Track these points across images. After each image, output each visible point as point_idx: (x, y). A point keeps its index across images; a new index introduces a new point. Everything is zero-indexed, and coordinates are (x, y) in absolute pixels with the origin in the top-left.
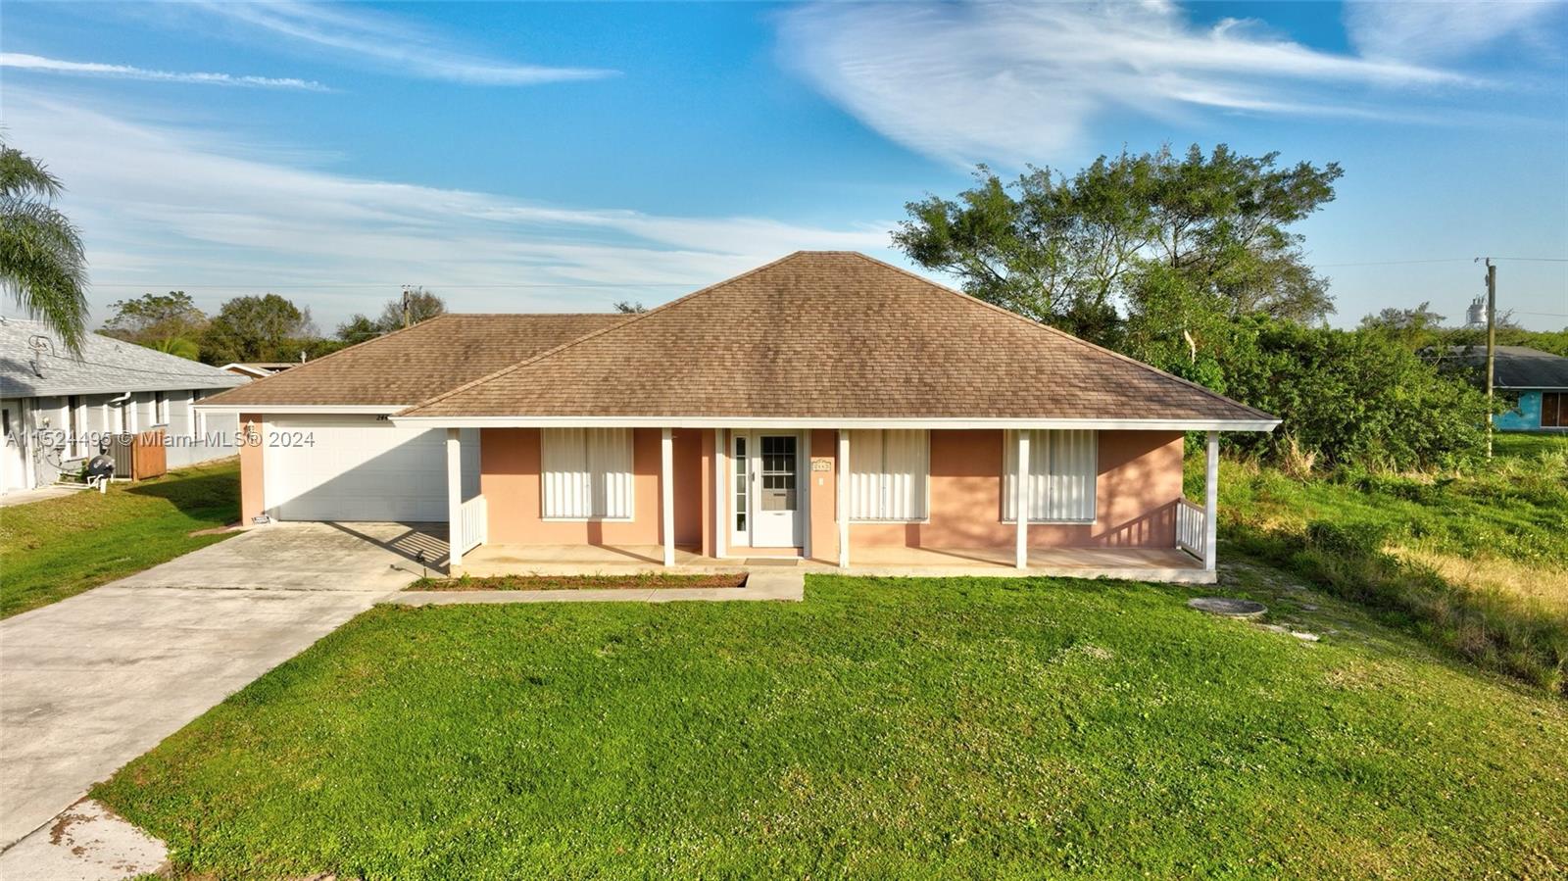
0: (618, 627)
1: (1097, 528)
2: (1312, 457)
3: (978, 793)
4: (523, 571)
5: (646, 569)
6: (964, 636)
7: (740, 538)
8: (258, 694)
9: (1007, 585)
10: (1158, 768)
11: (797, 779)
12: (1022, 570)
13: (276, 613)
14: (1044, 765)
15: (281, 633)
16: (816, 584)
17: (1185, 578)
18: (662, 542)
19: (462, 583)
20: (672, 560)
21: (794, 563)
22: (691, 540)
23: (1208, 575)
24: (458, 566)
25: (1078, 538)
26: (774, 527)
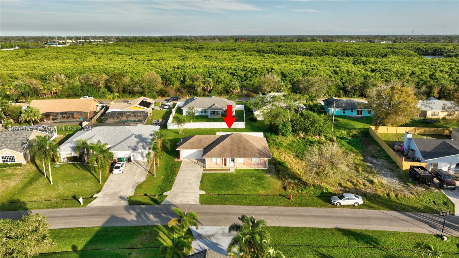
0: (221, 176)
1: (260, 163)
2: (303, 134)
3: (244, 189)
4: (212, 168)
5: (222, 168)
6: (246, 177)
7: (229, 165)
8: (202, 181)
9: (250, 170)
10: (254, 187)
11: (235, 188)
12: (252, 168)
13: (196, 174)
14: (248, 187)
15: (198, 176)
16: (236, 170)
17: (265, 169)
18: (223, 164)
19: (207, 170)
20: (224, 167)
21: (233, 167)
22: (225, 165)
23: (267, 169)
24: (207, 168)
25: (258, 164)
26: (232, 164)
